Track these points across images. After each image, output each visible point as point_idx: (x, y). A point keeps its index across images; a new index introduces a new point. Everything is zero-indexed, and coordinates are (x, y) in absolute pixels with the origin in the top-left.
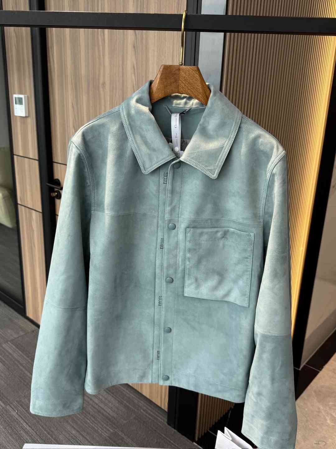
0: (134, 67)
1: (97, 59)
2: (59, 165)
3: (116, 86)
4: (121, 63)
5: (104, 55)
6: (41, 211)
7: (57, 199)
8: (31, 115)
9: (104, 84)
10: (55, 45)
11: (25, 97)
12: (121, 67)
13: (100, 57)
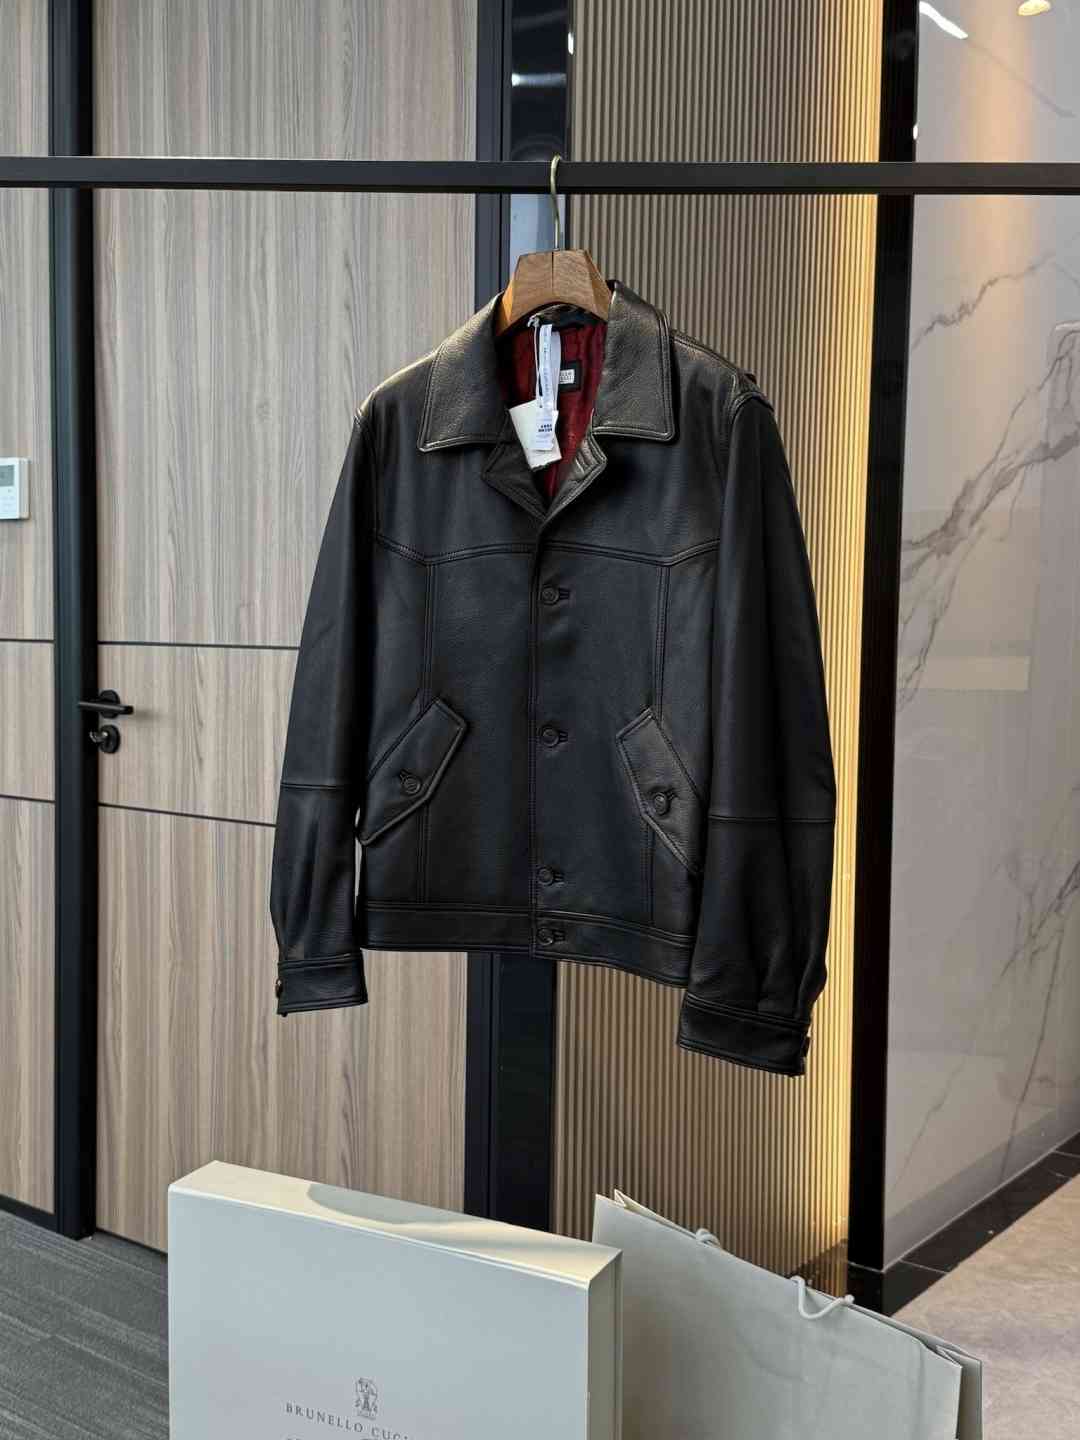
0: (347, 355)
1: (246, 346)
2: (119, 647)
3: (298, 406)
4: (311, 348)
5: (263, 331)
6: (51, 797)
7: (106, 752)
8: (38, 514)
9: (264, 405)
10: (118, 316)
11: (20, 462)
12: (312, 358)
13: (252, 339)
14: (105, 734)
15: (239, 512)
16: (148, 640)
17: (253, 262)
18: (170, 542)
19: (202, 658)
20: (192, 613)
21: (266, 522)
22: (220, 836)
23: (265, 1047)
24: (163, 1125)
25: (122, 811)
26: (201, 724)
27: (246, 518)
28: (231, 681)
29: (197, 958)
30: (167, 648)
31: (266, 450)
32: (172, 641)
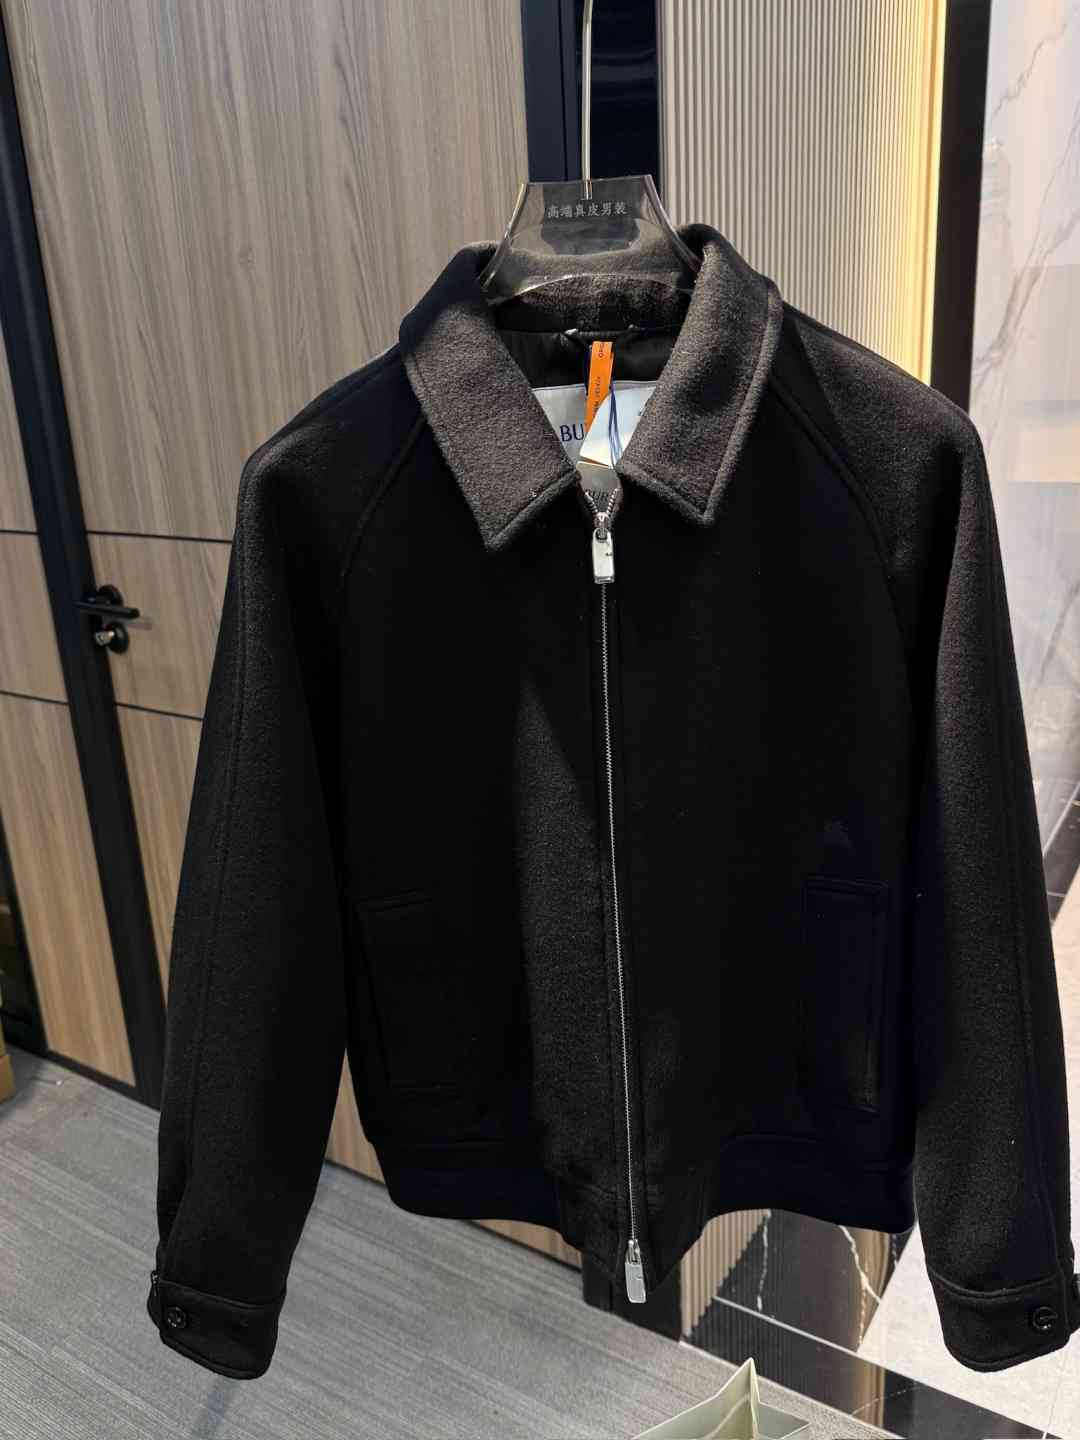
0: (348, 184)
2: (110, 539)
3: (291, 252)
4: (301, 178)
5: (236, 158)
6: (63, 698)
7: (114, 652)
9: (246, 251)
13: (222, 166)
14: (111, 634)
15: (232, 388)
16: (143, 532)
17: (212, 63)
18: (153, 419)
19: (209, 554)
20: (191, 502)
25: (144, 713)
27: (240, 390)
30: (167, 541)
31: (255, 308)
32: (172, 534)
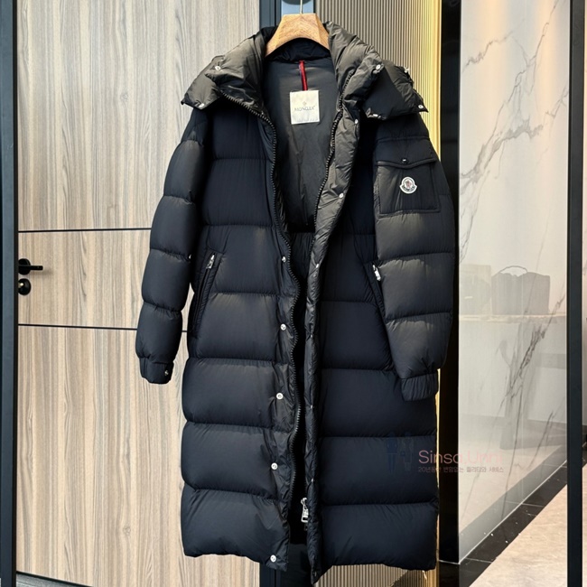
0: (177, 66)
1: (113, 61)
2: (30, 234)
3: (147, 95)
4: (155, 63)
5: (124, 54)
9: (125, 95)
12: (156, 69)
13: (117, 59)
14: (22, 284)
15: (109, 155)
16: (49, 229)
18: (64, 173)
19: (85, 238)
20: (79, 213)
21: (126, 159)
22: (98, 338)
23: (128, 455)
24: (61, 508)
25: (32, 328)
26: (85, 274)
27: (113, 158)
28: (105, 250)
29: (83, 408)
31: (126, 119)
